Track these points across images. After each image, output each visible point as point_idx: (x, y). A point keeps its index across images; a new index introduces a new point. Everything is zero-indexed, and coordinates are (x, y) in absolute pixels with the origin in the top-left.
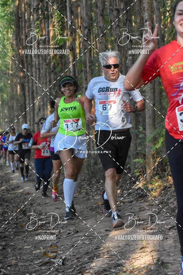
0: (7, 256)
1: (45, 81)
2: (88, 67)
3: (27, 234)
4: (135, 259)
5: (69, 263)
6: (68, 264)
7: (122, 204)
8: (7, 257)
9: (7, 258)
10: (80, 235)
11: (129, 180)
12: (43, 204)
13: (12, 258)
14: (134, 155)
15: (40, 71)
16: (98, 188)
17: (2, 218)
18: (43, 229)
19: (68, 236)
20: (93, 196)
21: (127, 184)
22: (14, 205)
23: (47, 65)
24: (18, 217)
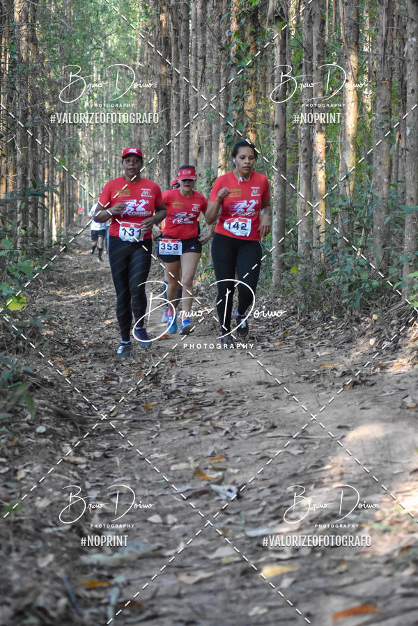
0: (111, 473)
1: (215, 87)
2: (315, 58)
3: (159, 426)
4: (403, 494)
5: (251, 496)
6: (250, 498)
7: (378, 370)
8: (111, 475)
9: (112, 477)
10: (279, 434)
11: (396, 317)
12: (199, 362)
13: (123, 478)
14: (410, 261)
15: (204, 64)
16: (324, 332)
17: (105, 389)
18: (196, 416)
19: (252, 436)
20: (313, 350)
21: (392, 326)
22: (134, 362)
23: (222, 49)
24: (142, 387)
